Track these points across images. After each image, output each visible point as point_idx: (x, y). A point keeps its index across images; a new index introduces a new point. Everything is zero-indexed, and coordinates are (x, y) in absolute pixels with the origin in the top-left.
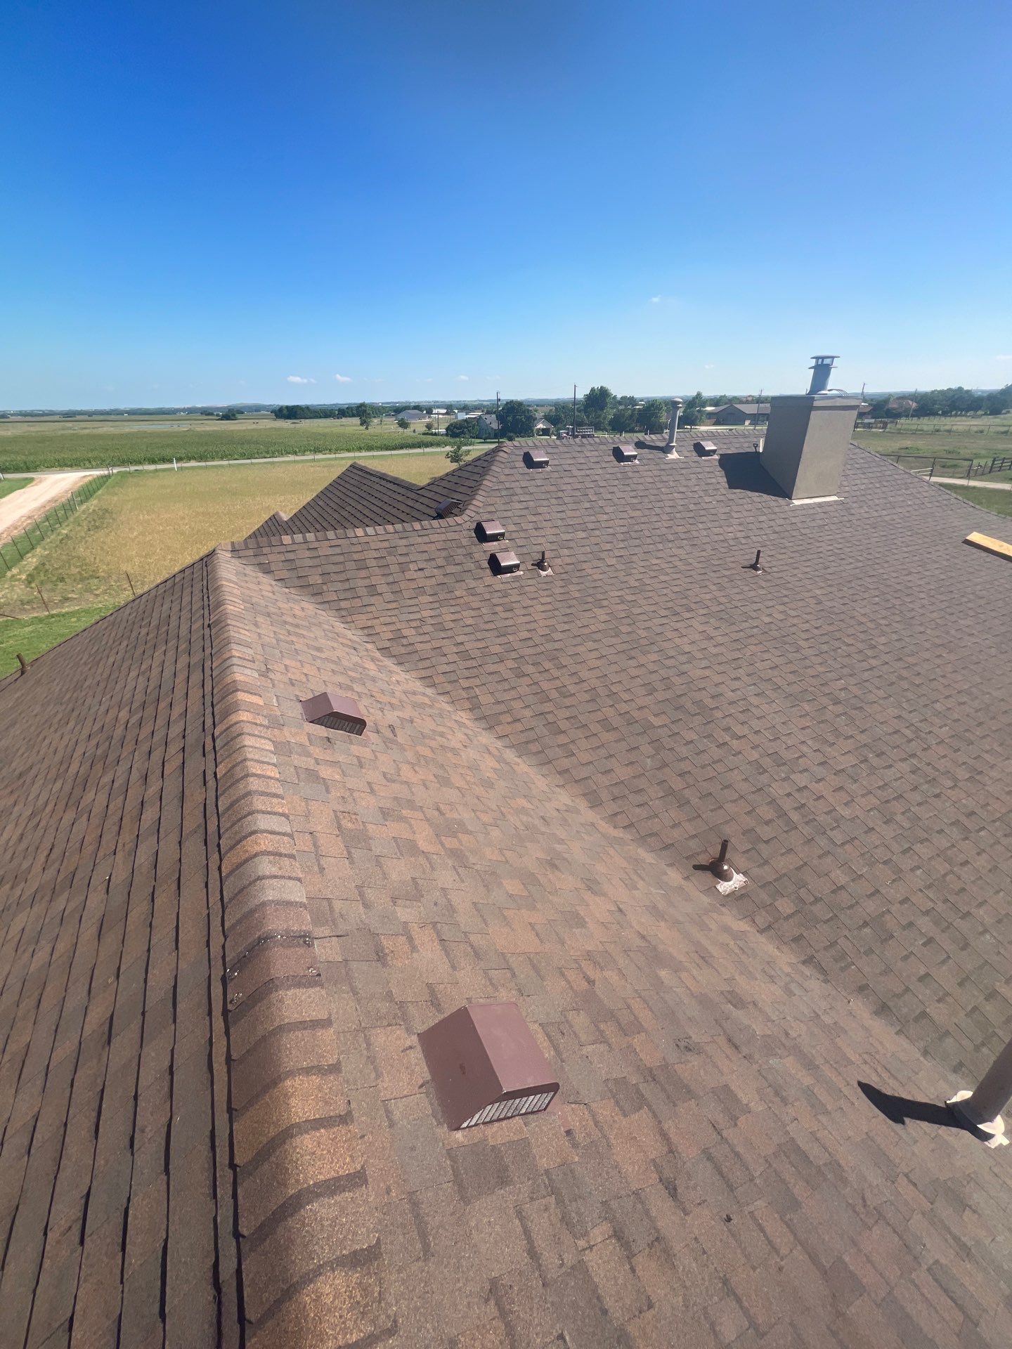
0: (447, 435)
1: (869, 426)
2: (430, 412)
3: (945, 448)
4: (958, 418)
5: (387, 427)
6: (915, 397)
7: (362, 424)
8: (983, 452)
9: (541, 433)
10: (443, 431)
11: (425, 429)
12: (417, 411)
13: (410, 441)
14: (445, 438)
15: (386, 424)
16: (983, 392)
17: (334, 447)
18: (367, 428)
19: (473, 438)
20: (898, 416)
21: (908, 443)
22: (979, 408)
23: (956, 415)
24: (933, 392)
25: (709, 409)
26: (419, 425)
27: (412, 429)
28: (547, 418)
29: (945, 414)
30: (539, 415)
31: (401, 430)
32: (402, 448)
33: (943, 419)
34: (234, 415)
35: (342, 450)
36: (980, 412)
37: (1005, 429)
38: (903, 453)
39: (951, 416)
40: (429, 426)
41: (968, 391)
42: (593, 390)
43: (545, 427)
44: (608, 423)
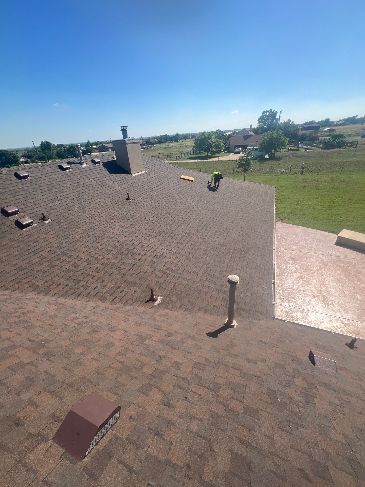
1: (147, 148)
3: (169, 152)
4: (169, 143)
6: (156, 138)
8: (178, 152)
9: (24, 163)
16: (172, 135)
20: (154, 144)
21: (159, 152)
22: (172, 140)
23: (168, 143)
24: (160, 136)
25: (95, 146)
28: (24, 156)
29: (165, 142)
30: (19, 155)
33: (165, 144)
36: (173, 141)
37: (180, 145)
38: (159, 155)
39: (167, 143)
41: (168, 135)
42: (42, 142)
43: (25, 160)
44: (54, 155)
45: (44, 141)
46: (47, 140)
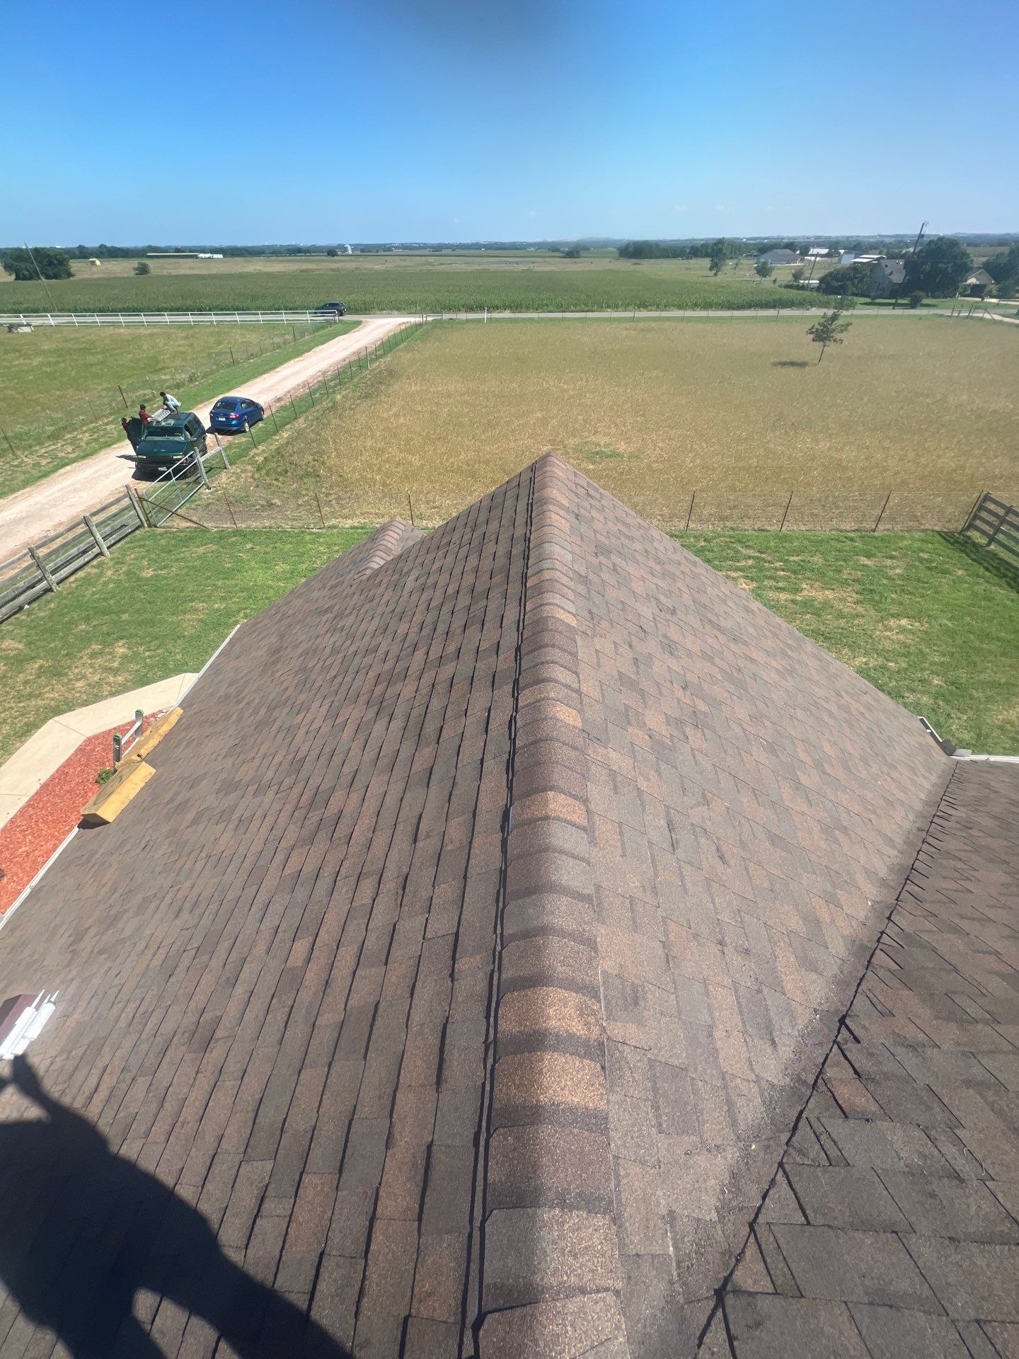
0: (819, 289)
2: (805, 252)
5: (740, 273)
7: (711, 269)
10: (815, 282)
11: (790, 277)
12: (788, 251)
13: (764, 298)
14: (815, 294)
15: (741, 269)
17: (664, 302)
18: (716, 274)
19: (857, 294)
26: (783, 272)
27: (773, 279)
31: (758, 278)
32: (749, 306)
34: (578, 252)
35: (673, 306)
40: (797, 276)
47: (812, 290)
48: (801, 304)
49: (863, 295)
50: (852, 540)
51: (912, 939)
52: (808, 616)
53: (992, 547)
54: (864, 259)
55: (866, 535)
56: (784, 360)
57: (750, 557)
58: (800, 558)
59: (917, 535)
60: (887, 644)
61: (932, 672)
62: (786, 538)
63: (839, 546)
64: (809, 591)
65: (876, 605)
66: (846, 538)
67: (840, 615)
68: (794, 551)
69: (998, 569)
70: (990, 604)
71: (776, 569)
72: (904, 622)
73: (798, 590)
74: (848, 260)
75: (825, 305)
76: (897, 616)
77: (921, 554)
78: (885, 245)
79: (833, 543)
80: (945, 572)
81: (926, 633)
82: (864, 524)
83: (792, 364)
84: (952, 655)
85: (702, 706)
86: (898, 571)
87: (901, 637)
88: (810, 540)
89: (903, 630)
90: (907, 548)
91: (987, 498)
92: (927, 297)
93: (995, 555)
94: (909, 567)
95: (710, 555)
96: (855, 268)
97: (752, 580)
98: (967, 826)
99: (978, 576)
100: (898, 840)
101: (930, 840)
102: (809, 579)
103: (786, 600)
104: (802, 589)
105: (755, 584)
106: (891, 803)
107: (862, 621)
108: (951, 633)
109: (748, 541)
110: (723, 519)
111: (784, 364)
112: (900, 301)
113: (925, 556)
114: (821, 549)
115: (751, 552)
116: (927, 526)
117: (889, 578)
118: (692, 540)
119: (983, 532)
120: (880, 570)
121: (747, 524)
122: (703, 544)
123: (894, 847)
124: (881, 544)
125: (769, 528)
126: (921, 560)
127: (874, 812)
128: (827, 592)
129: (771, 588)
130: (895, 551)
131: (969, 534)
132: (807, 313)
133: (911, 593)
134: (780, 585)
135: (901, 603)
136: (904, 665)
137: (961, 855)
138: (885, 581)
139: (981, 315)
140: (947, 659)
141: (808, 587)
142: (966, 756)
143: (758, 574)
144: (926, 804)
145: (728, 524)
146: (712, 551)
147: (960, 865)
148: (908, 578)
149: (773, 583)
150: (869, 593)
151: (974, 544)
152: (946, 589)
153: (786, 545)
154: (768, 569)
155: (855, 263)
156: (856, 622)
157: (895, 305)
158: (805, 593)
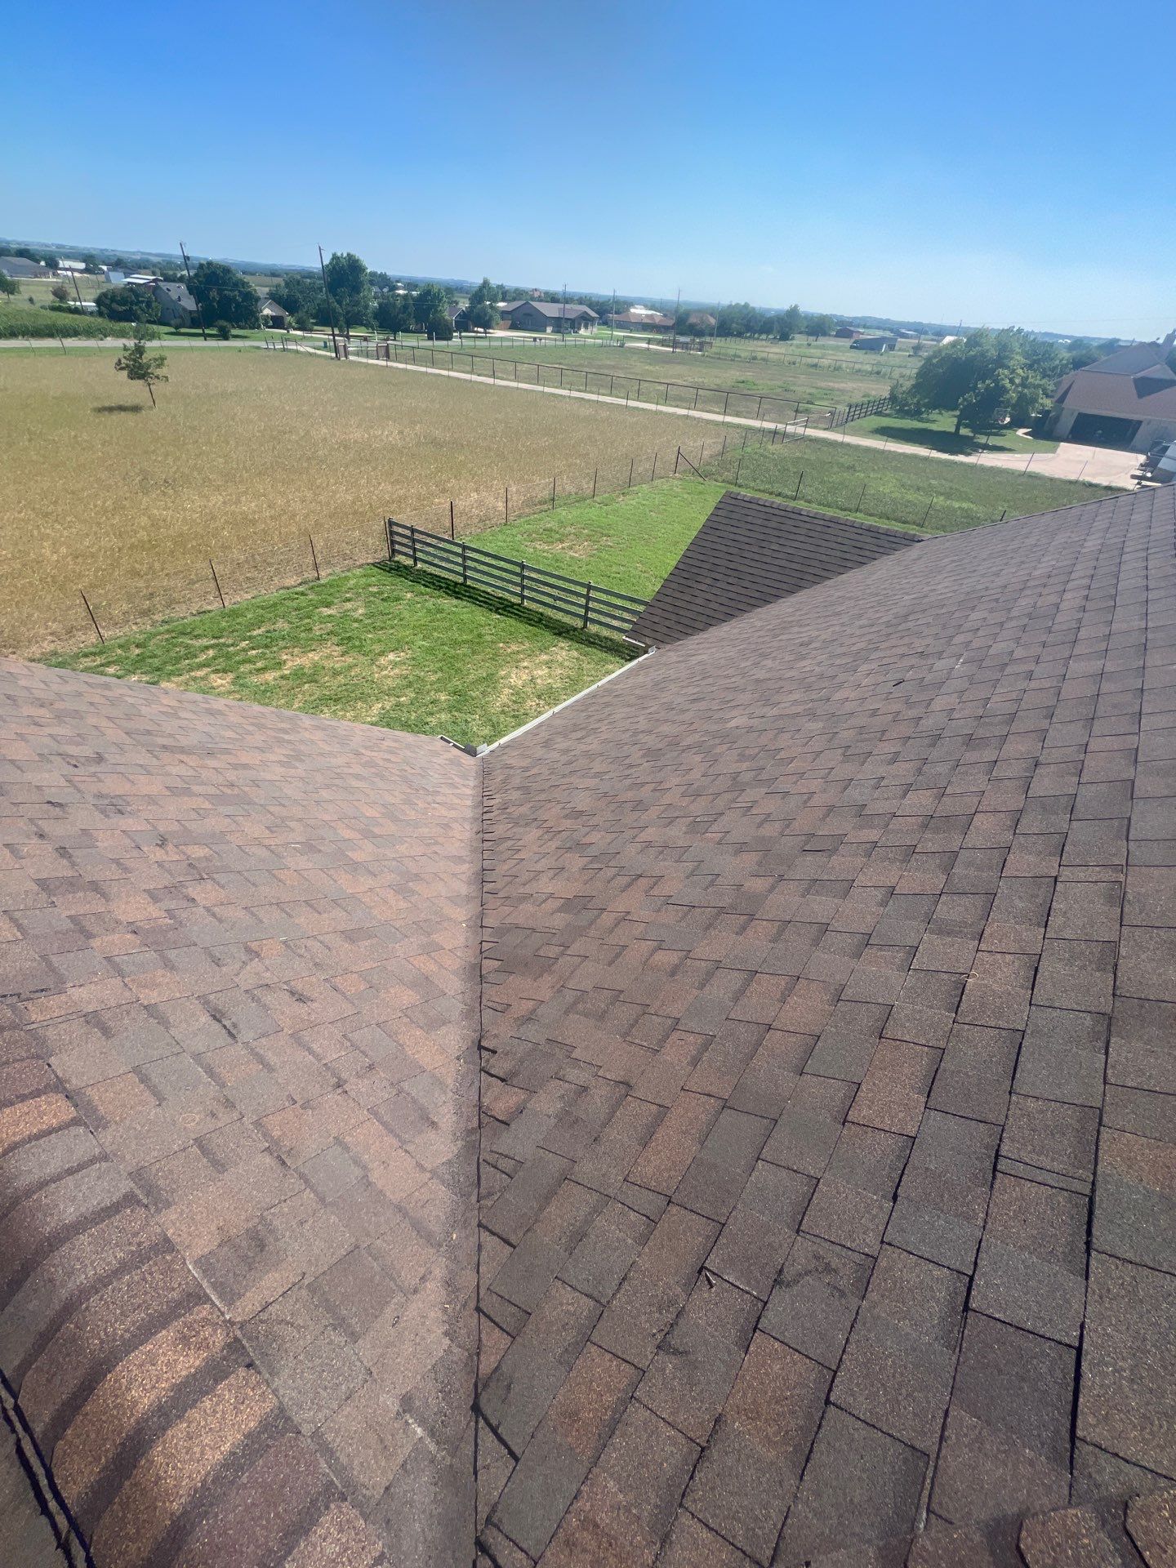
0: (100, 314)
2: (52, 263)
9: (271, 323)
10: (91, 305)
11: (52, 297)
12: (26, 261)
13: (28, 323)
14: (100, 320)
19: (154, 323)
20: (698, 334)
25: (502, 305)
26: (36, 289)
27: (27, 297)
28: (275, 298)
30: (262, 292)
31: (2, 296)
40: (59, 294)
43: (274, 314)
44: (370, 315)
45: (342, 252)
46: (352, 253)
47: (91, 313)
48: (89, 333)
49: (162, 322)
50: (303, 594)
51: (502, 931)
52: (307, 686)
53: (419, 565)
54: (139, 279)
55: (315, 585)
56: (107, 404)
57: (207, 648)
58: (263, 629)
59: (358, 572)
60: (389, 682)
61: (437, 691)
62: (234, 614)
63: (294, 604)
64: (294, 661)
65: (360, 649)
66: (296, 594)
67: (336, 673)
68: (252, 624)
69: (434, 584)
70: (444, 615)
71: (244, 650)
72: (391, 656)
73: (280, 665)
74: (119, 280)
75: (122, 334)
76: (382, 653)
77: (370, 589)
78: (154, 265)
79: (288, 603)
80: (398, 599)
81: (414, 659)
82: (306, 575)
83: (121, 408)
84: (441, 669)
85: (197, 852)
86: (361, 611)
87: (397, 671)
88: (263, 608)
89: (395, 664)
90: (356, 586)
91: (391, 523)
92: (234, 327)
93: (425, 572)
94: (368, 604)
95: (156, 662)
96: (132, 289)
97: (225, 671)
98: (504, 808)
99: (422, 594)
100: (464, 853)
101: (487, 836)
102: (285, 648)
103: (275, 679)
104: (285, 662)
105: (231, 676)
106: (447, 825)
107: (358, 670)
108: (430, 651)
109: (193, 629)
110: (145, 613)
111: (111, 409)
112: (207, 331)
113: (375, 589)
114: (279, 612)
115: (205, 642)
116: (361, 561)
117: (356, 621)
118: (119, 651)
119: (405, 554)
120: (345, 615)
121: (180, 611)
122: (137, 651)
123: (465, 861)
124: (332, 590)
125: (209, 608)
126: (374, 595)
127: (436, 843)
128: (310, 655)
129: (251, 672)
130: (347, 592)
131: (396, 559)
132: (101, 344)
133: (382, 628)
134: (259, 665)
135: (380, 641)
136: (413, 695)
137: (509, 834)
138: (356, 625)
139: (295, 347)
140: (440, 674)
141: (289, 657)
142: (484, 750)
143: (227, 663)
144: (475, 807)
145: (156, 617)
146: (155, 656)
147: (510, 843)
148: (371, 616)
149: (249, 667)
150: (347, 642)
151: (406, 567)
152: (406, 614)
153: (239, 620)
154: (237, 654)
155: (129, 283)
156: (353, 674)
157: (206, 336)
158: (290, 664)
